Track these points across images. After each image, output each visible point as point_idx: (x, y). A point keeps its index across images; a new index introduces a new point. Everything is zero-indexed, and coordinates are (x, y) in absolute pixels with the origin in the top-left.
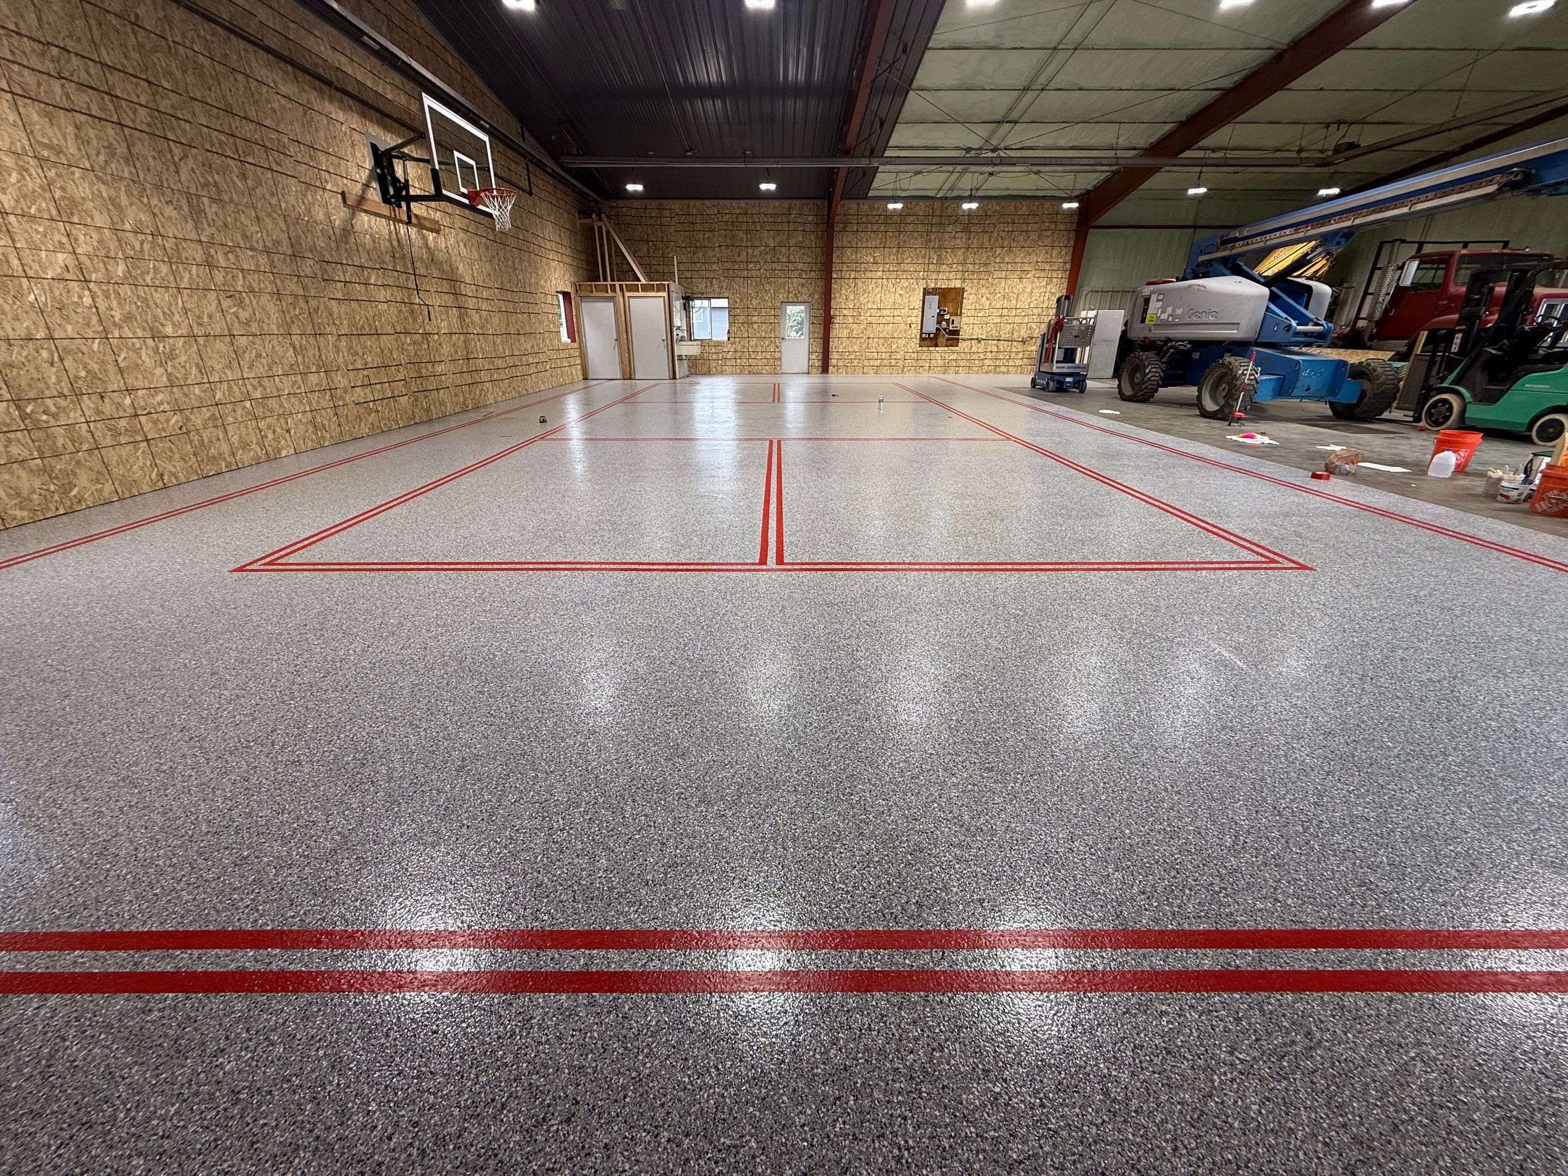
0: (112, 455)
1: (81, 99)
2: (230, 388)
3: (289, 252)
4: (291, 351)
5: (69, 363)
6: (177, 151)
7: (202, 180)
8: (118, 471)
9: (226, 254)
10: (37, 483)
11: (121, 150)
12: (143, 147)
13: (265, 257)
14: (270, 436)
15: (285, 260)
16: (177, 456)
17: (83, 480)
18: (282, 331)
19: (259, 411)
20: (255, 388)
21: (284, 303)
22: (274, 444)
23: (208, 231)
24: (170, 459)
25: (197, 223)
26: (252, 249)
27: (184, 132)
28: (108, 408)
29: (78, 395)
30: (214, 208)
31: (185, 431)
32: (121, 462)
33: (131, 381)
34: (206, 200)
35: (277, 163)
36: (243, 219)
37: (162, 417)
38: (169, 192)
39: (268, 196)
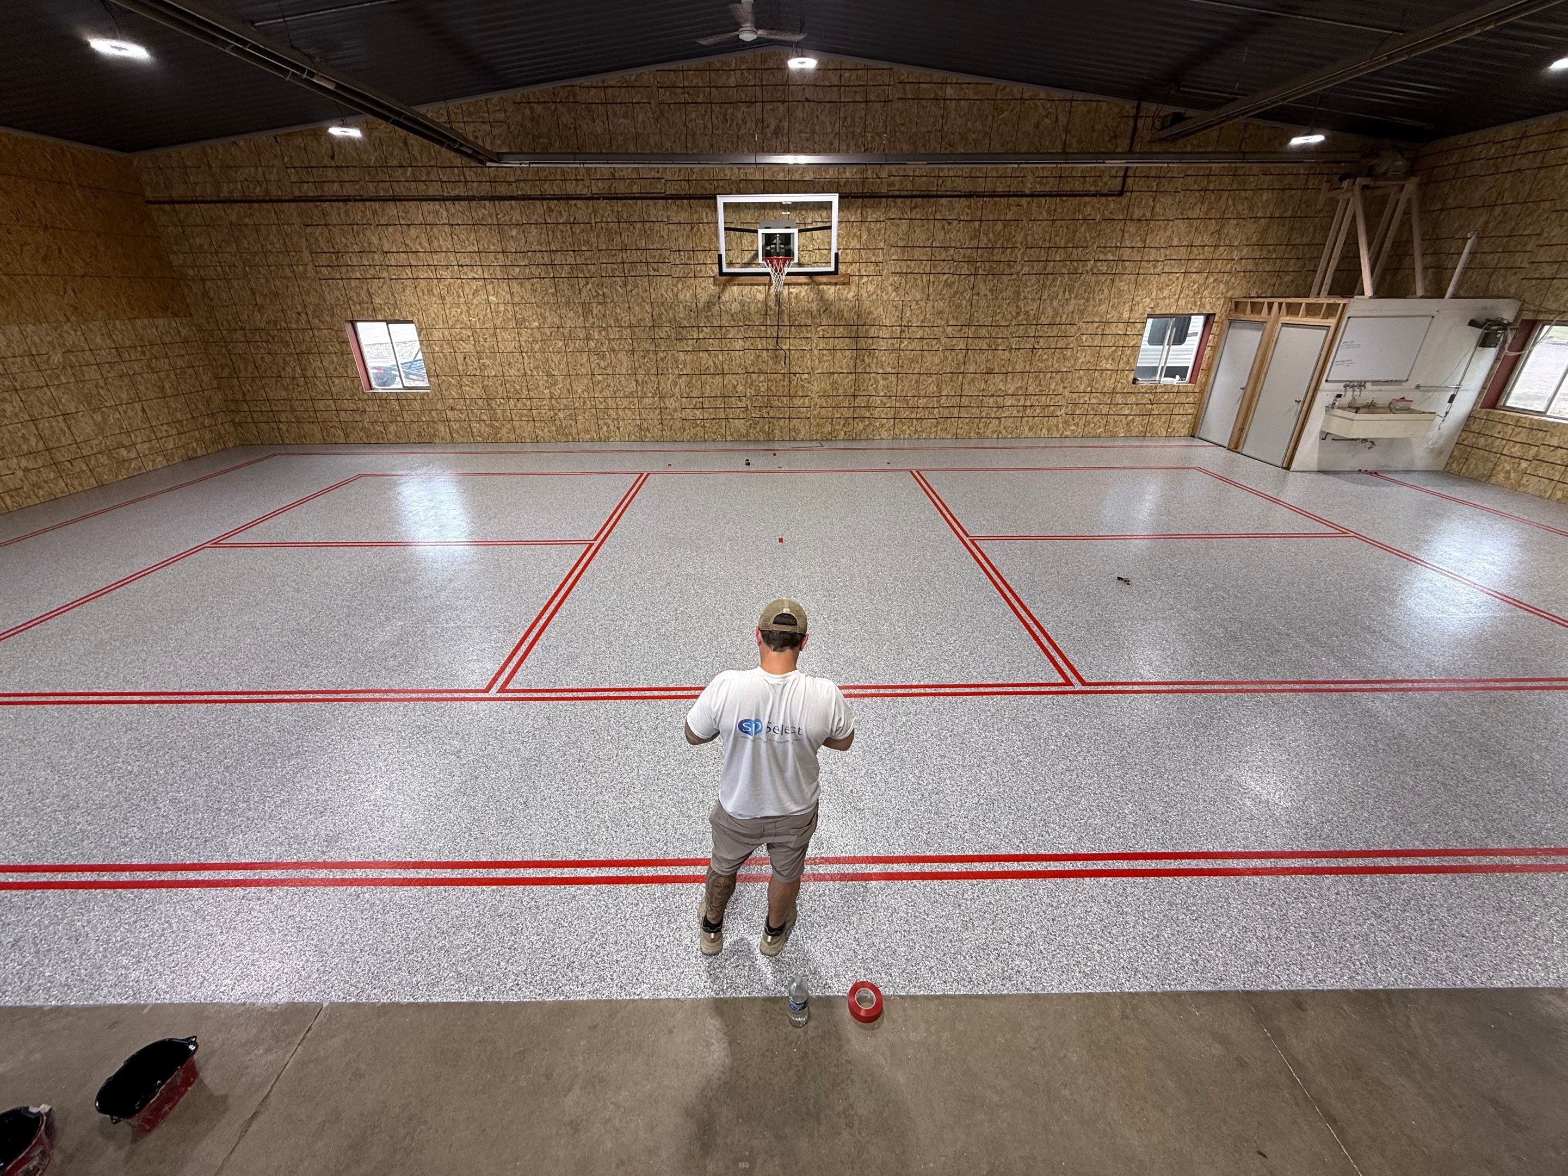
0: (516, 424)
1: (537, 271)
2: (584, 402)
3: (651, 324)
4: (634, 383)
5: (508, 385)
6: (582, 282)
7: (594, 294)
8: (518, 432)
9: (600, 332)
10: (487, 430)
11: (552, 291)
12: (564, 286)
13: (629, 330)
14: (605, 428)
15: (644, 330)
16: (546, 430)
17: (504, 431)
18: (630, 372)
19: (600, 415)
20: (601, 403)
21: (636, 357)
22: (606, 434)
23: (591, 320)
24: (543, 430)
25: (585, 319)
26: (621, 326)
27: (589, 271)
28: (519, 405)
29: (509, 398)
30: (600, 307)
31: (553, 419)
32: (521, 427)
33: (532, 394)
34: (594, 305)
35: (655, 270)
36: (618, 311)
37: (543, 411)
38: (572, 305)
39: (641, 293)
